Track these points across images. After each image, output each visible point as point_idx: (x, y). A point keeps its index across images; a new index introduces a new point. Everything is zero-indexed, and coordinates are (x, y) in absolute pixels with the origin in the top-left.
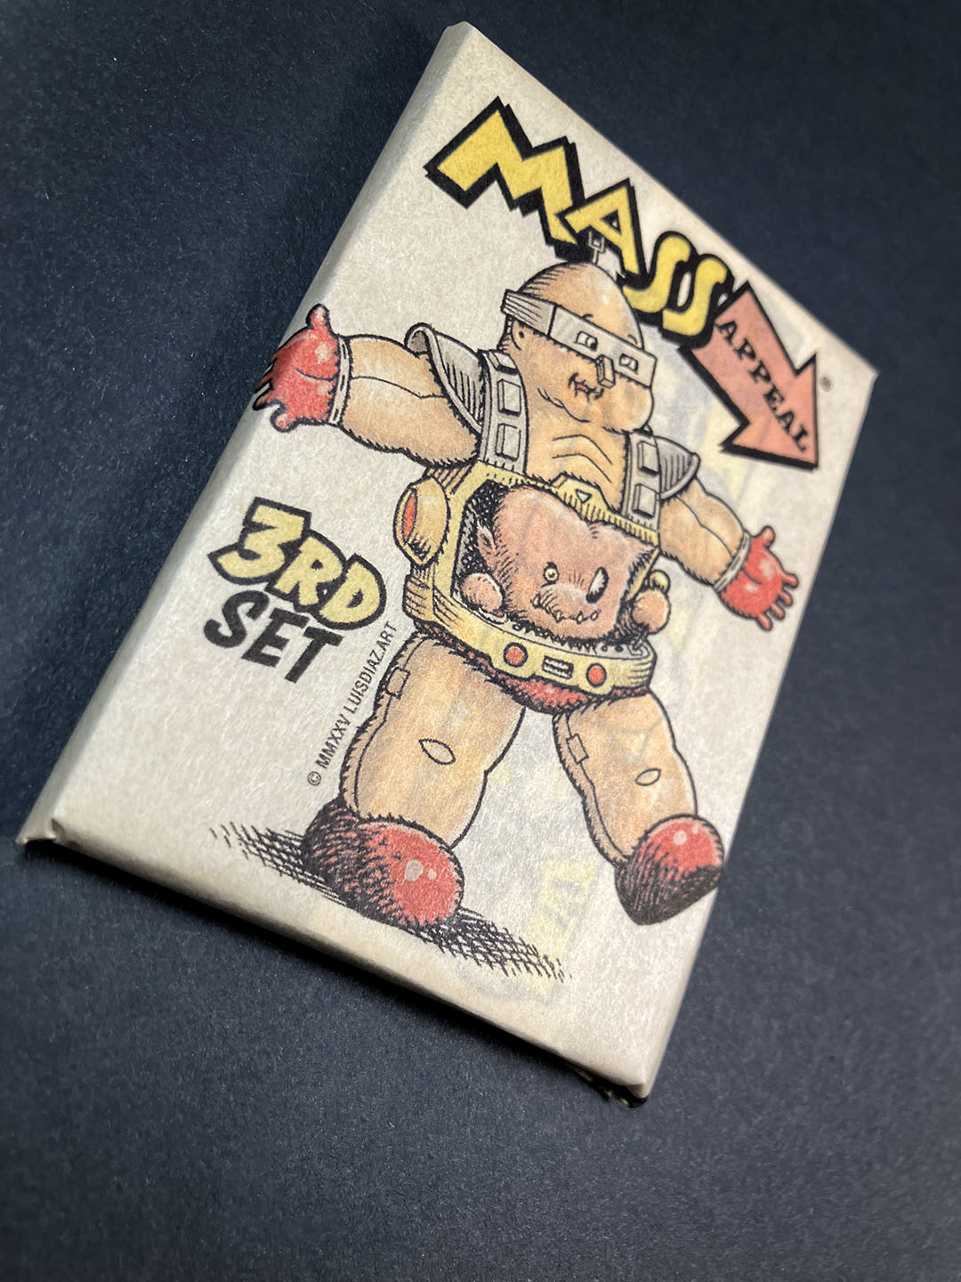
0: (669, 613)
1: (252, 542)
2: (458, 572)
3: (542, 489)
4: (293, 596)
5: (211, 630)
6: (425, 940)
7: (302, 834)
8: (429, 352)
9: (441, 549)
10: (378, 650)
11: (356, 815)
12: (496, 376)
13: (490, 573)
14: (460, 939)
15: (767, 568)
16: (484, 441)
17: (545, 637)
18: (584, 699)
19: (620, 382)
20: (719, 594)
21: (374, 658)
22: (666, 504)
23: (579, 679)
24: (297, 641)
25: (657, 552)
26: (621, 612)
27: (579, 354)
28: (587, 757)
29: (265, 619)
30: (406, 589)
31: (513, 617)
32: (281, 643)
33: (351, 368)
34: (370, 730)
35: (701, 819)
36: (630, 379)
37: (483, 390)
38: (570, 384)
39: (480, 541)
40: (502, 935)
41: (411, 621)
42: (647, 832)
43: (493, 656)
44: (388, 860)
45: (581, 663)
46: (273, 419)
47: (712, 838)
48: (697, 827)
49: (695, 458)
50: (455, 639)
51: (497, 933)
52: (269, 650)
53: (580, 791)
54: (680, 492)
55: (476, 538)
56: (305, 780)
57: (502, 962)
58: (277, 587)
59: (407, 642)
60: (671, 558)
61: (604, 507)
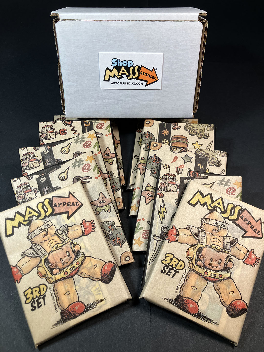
0: (80, 246)
1: (28, 297)
2: (51, 273)
3: (52, 252)
4: (37, 297)
5: (32, 310)
6: (85, 313)
7: (61, 318)
8: (26, 255)
9: (47, 273)
10: (51, 291)
11: (65, 310)
12: (34, 248)
13: (55, 268)
14: (89, 309)
15: (88, 224)
16: (40, 256)
17: (67, 267)
18: (78, 268)
19: (49, 229)
20: (84, 235)
21: (51, 292)
22: (68, 235)
23: (76, 266)
24: (41, 300)
25: (72, 241)
26: (74, 253)
27: (41, 233)
28: (85, 273)
29: (36, 302)
30: (47, 282)
31: (62, 270)
32: (40, 303)
33: (20, 268)
34: (58, 300)
35: (107, 262)
36: (49, 227)
37: (35, 251)
38: (43, 237)
39: (50, 267)
40: (93, 303)
41: (51, 284)
42: (101, 272)
43: (64, 276)
44: (73, 310)
45: (74, 264)
46: (18, 283)
47: (111, 263)
48: (107, 264)
49: (66, 225)
50: (58, 280)
51: (92, 303)
52: (40, 305)
53: (88, 278)
54: (68, 231)
55: (49, 267)
56: (56, 313)
57: (96, 305)
58: (34, 298)
59: (53, 287)
60: (74, 239)
61: (60, 245)
